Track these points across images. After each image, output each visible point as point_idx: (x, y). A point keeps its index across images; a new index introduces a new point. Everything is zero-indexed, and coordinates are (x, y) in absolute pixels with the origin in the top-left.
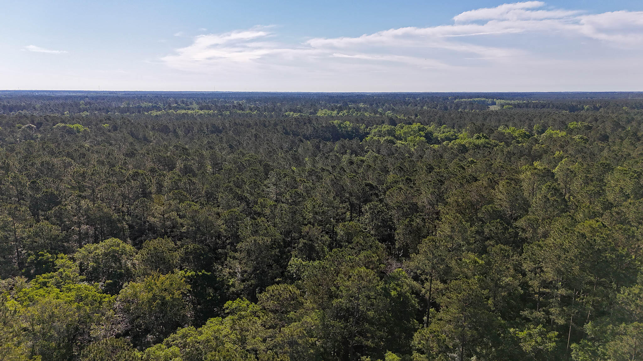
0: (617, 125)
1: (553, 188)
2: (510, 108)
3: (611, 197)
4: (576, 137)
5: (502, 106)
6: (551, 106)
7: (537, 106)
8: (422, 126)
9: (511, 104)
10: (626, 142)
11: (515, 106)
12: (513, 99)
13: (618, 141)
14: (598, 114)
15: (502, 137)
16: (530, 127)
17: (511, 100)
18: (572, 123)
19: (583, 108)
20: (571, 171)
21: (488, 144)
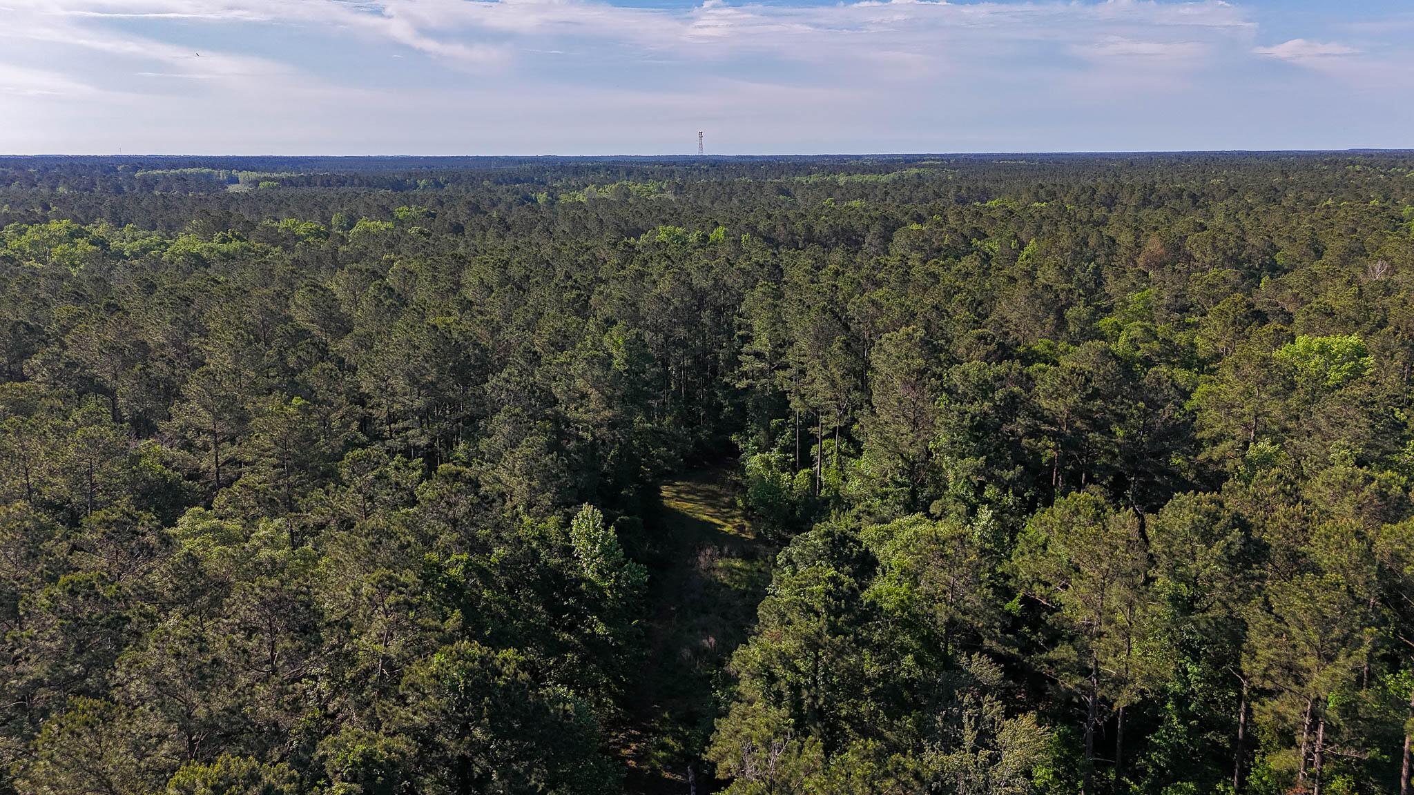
0: (475, 208)
1: (385, 287)
2: (273, 188)
3: (469, 294)
4: (412, 231)
5: (256, 183)
6: (356, 181)
7: (328, 181)
8: (75, 226)
9: (274, 180)
10: (491, 232)
11: (283, 182)
12: (274, 170)
13: (479, 234)
14: (442, 193)
15: (273, 238)
16: (326, 220)
17: (271, 172)
18: (400, 209)
19: (417, 186)
20: (409, 272)
21: (249, 250)
